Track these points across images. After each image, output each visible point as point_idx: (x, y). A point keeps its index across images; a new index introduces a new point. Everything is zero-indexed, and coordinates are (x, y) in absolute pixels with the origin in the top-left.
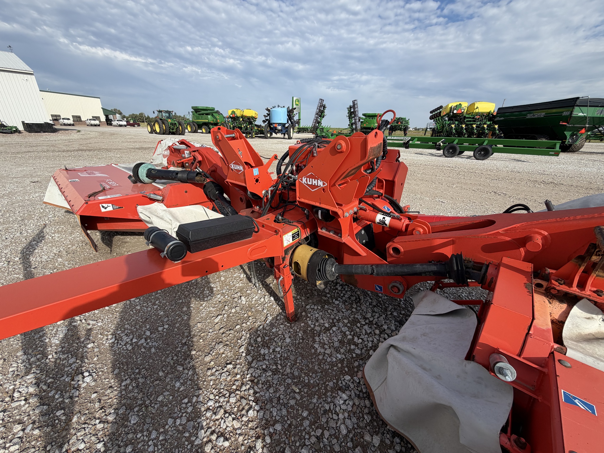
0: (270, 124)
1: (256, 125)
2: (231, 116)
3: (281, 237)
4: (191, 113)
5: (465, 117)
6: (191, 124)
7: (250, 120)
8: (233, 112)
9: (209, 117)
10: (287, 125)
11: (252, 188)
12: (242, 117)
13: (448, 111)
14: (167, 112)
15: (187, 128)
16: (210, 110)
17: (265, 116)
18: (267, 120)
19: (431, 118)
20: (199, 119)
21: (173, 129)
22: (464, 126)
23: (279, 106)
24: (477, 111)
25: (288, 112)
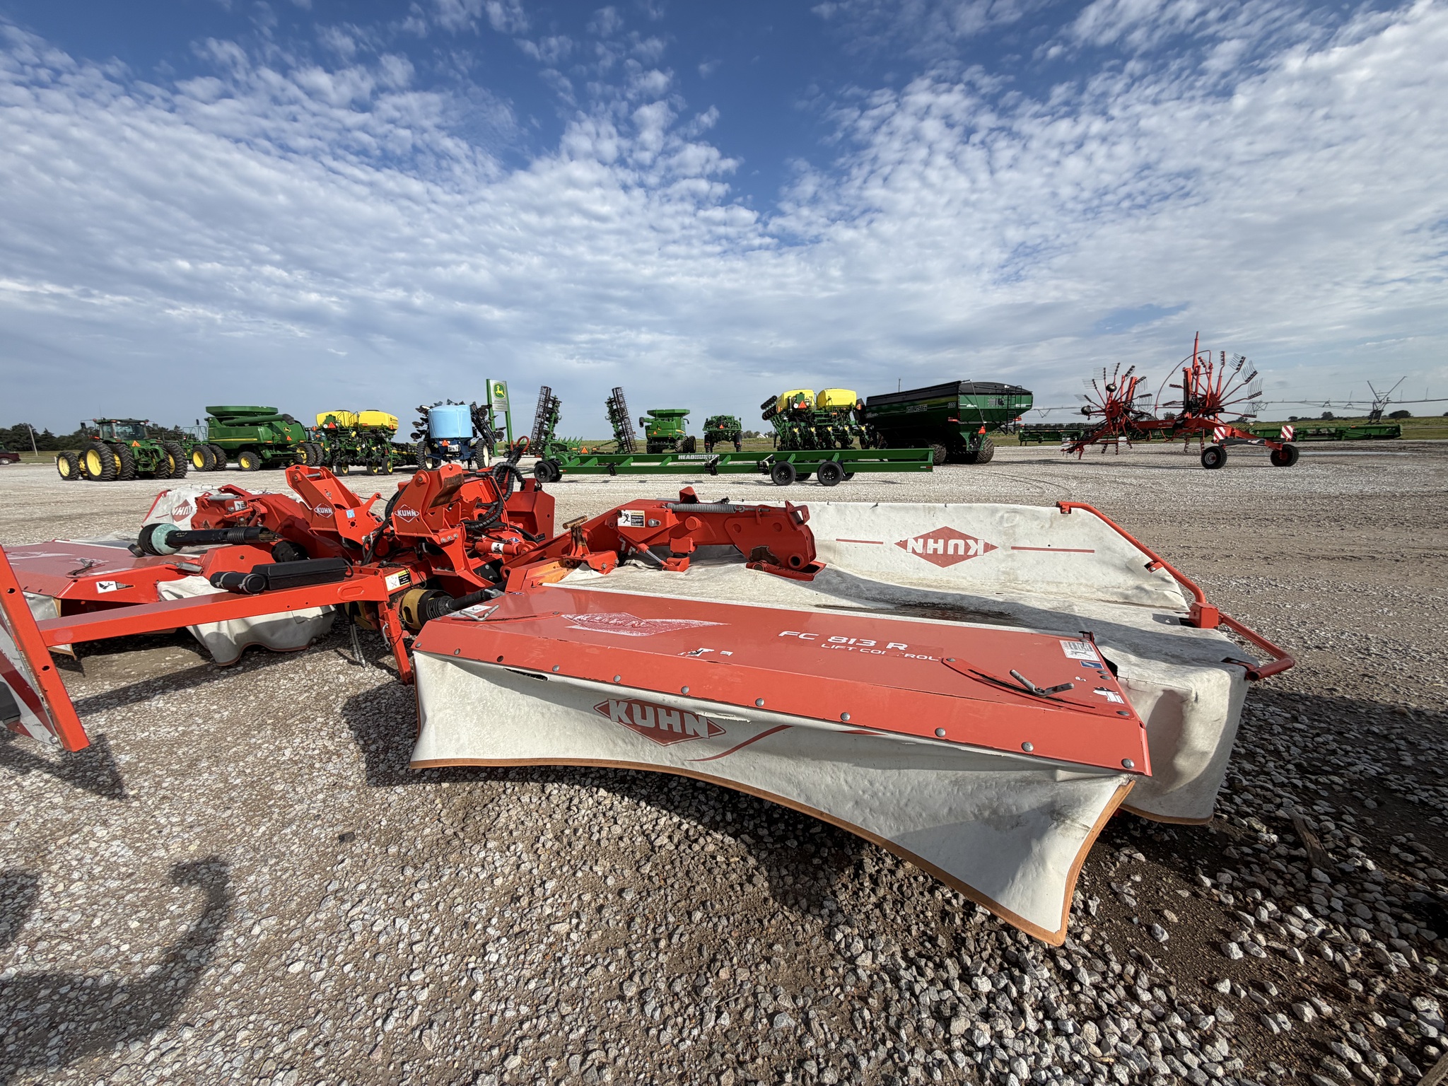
0: (430, 441)
1: (394, 445)
2: (326, 426)
3: (383, 578)
4: (204, 424)
5: (814, 415)
6: (206, 449)
7: (378, 435)
8: (330, 419)
9: (261, 429)
10: (473, 441)
11: (346, 533)
12: (356, 427)
13: (785, 405)
14: (125, 423)
15: (191, 461)
16: (263, 414)
17: (416, 424)
18: (423, 432)
19: (765, 417)
20: (230, 436)
21: (146, 465)
22: (813, 430)
23: (449, 402)
24: (830, 403)
25: (473, 413)
